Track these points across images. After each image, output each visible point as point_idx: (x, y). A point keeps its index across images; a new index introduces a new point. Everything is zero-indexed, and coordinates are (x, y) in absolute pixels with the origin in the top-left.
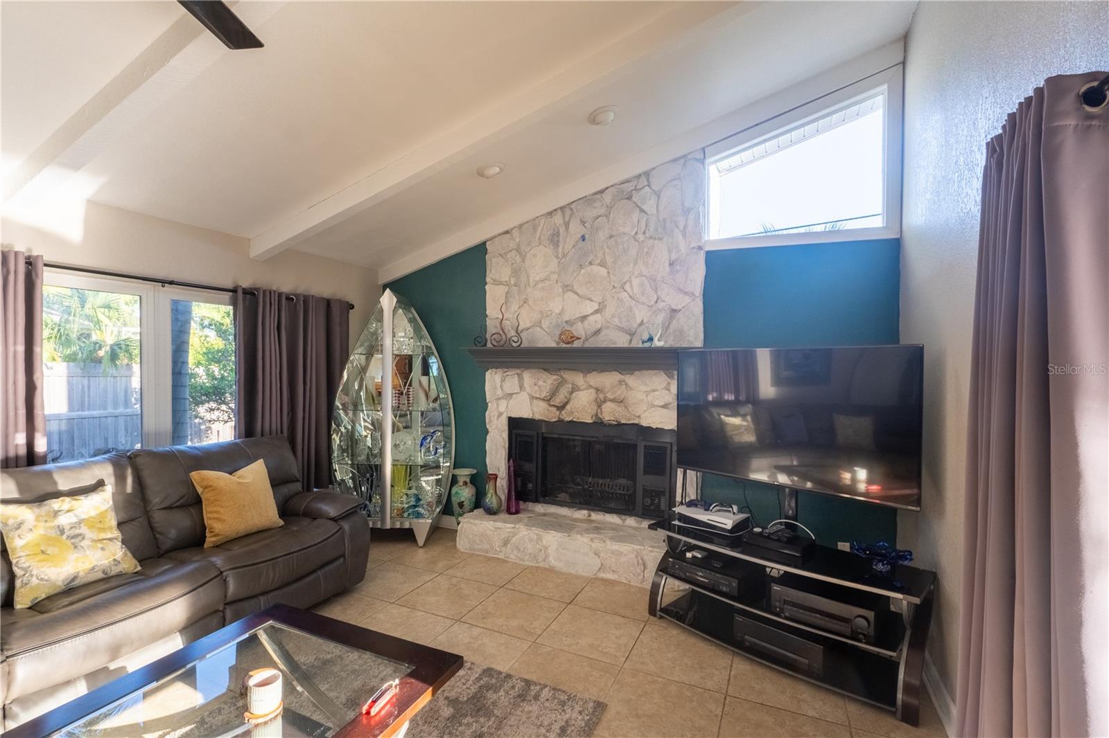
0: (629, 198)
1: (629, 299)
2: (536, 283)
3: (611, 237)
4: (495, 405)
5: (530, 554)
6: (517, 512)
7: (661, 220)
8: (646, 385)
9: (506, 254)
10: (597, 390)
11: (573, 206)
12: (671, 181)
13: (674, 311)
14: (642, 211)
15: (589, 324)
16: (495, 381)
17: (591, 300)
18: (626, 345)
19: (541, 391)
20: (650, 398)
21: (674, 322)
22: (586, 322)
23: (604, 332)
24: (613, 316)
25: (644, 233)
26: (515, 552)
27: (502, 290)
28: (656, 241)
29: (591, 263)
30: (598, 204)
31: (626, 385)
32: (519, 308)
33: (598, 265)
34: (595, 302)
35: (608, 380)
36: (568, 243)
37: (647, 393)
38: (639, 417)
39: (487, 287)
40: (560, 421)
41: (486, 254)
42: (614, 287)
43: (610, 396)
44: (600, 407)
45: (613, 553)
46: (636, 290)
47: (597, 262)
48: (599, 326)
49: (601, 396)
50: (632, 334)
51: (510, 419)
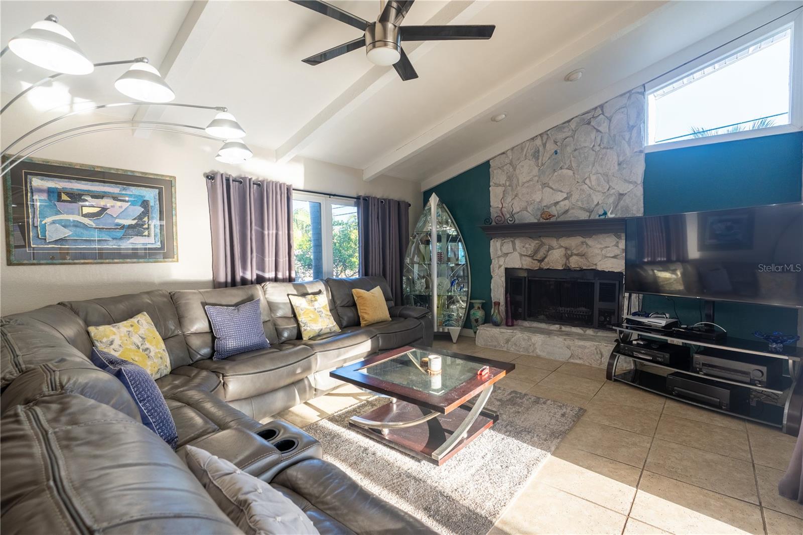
0: (589, 123)
1: (589, 189)
2: (524, 183)
3: (575, 150)
4: (497, 261)
5: (524, 348)
6: (512, 325)
7: (612, 135)
8: (601, 244)
9: (503, 167)
10: (566, 249)
11: (549, 132)
12: (619, 109)
13: (621, 195)
14: (598, 131)
15: (560, 207)
16: (496, 247)
17: (562, 192)
18: (587, 218)
19: (527, 251)
20: (603, 252)
21: (622, 202)
22: (558, 206)
23: (571, 212)
24: (577, 201)
25: (599, 145)
26: (513, 347)
27: (500, 190)
28: (609, 150)
29: (561, 168)
30: (566, 130)
31: (587, 244)
32: (512, 200)
33: (567, 169)
34: (565, 192)
35: (573, 242)
36: (545, 157)
37: (602, 249)
38: (596, 264)
39: (490, 188)
40: (541, 269)
41: (490, 168)
42: (577, 182)
43: (575, 252)
44: (568, 259)
45: (580, 347)
46: (593, 183)
47: (566, 167)
48: (567, 208)
49: (569, 252)
50: (591, 212)
51: (506, 269)
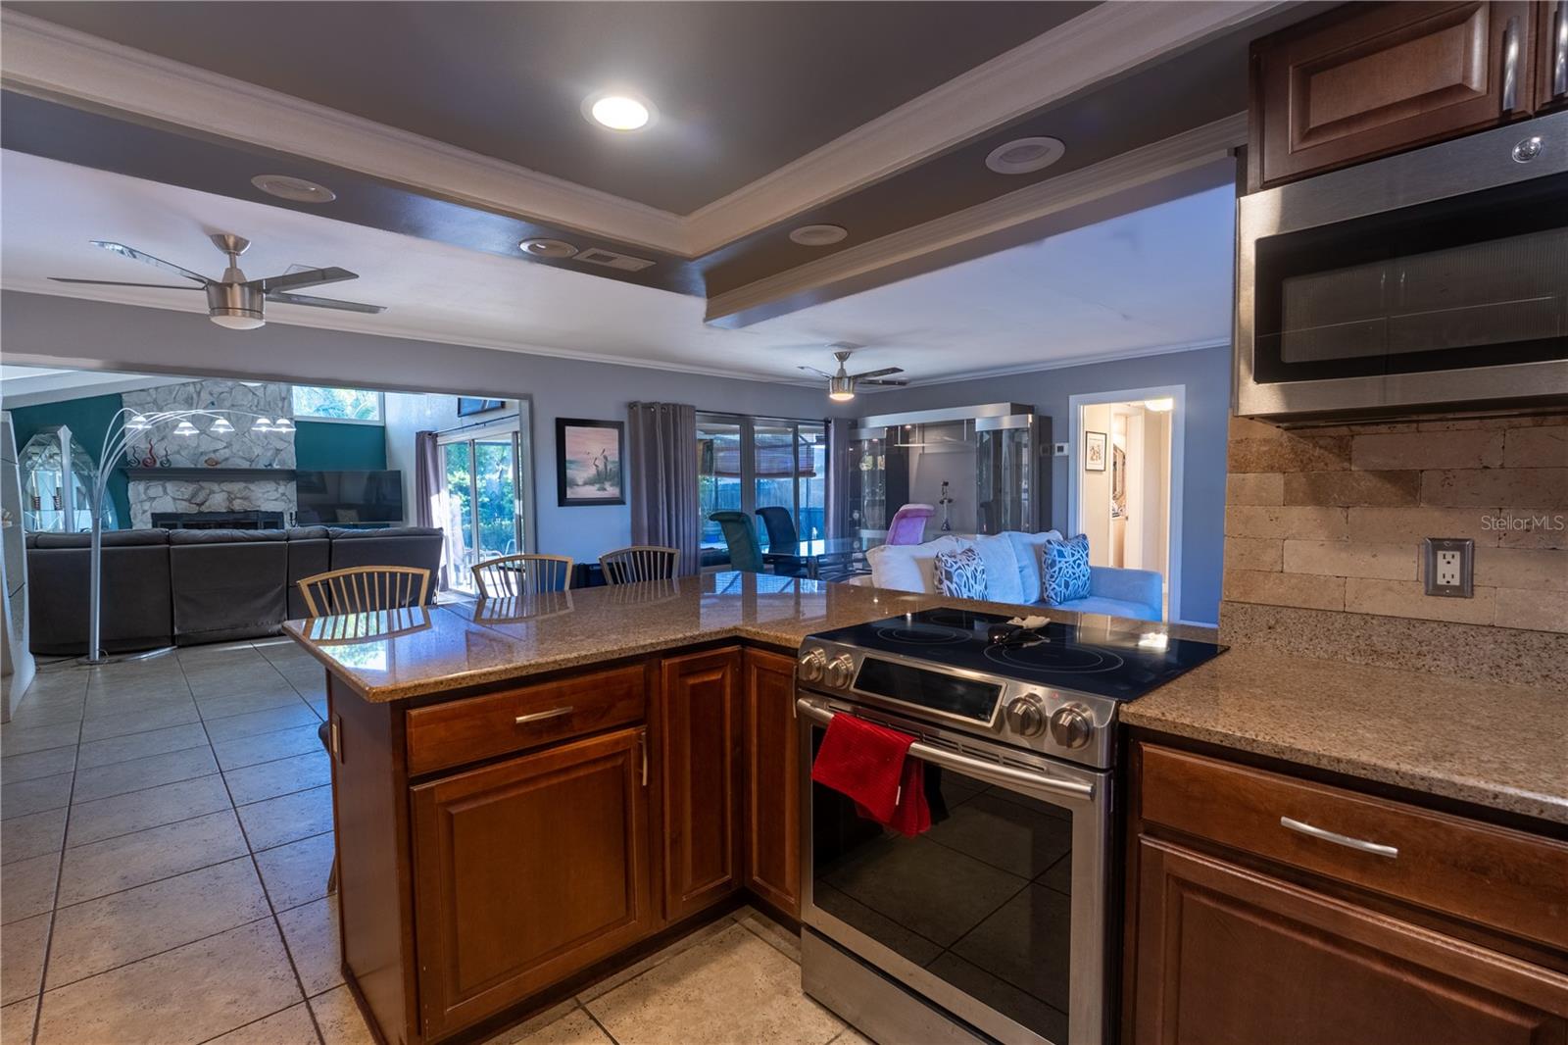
1: (250, 442)
3: (233, 405)
4: (139, 506)
7: (268, 401)
8: (262, 489)
9: (142, 404)
13: (278, 450)
14: (254, 394)
15: (221, 455)
17: (221, 441)
18: (250, 467)
19: (182, 494)
20: (265, 496)
21: (279, 456)
22: (219, 454)
23: (231, 460)
24: (238, 451)
25: (257, 406)
28: (266, 412)
30: (223, 385)
31: (249, 489)
34: (224, 442)
35: (236, 487)
36: (201, 405)
37: (264, 493)
38: (259, 506)
39: (125, 423)
40: (200, 513)
41: (122, 401)
43: (238, 495)
44: (231, 502)
48: (227, 456)
49: (232, 496)
50: (252, 461)
51: (153, 514)
